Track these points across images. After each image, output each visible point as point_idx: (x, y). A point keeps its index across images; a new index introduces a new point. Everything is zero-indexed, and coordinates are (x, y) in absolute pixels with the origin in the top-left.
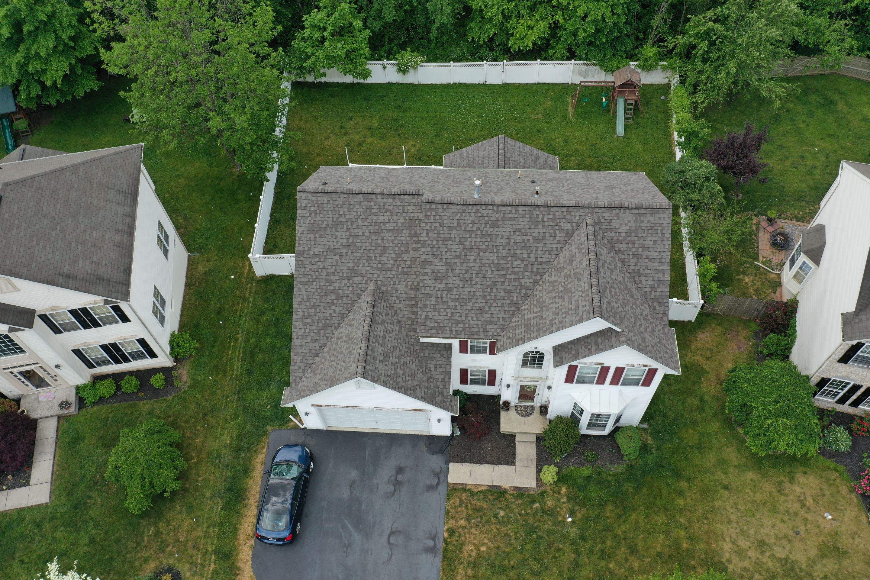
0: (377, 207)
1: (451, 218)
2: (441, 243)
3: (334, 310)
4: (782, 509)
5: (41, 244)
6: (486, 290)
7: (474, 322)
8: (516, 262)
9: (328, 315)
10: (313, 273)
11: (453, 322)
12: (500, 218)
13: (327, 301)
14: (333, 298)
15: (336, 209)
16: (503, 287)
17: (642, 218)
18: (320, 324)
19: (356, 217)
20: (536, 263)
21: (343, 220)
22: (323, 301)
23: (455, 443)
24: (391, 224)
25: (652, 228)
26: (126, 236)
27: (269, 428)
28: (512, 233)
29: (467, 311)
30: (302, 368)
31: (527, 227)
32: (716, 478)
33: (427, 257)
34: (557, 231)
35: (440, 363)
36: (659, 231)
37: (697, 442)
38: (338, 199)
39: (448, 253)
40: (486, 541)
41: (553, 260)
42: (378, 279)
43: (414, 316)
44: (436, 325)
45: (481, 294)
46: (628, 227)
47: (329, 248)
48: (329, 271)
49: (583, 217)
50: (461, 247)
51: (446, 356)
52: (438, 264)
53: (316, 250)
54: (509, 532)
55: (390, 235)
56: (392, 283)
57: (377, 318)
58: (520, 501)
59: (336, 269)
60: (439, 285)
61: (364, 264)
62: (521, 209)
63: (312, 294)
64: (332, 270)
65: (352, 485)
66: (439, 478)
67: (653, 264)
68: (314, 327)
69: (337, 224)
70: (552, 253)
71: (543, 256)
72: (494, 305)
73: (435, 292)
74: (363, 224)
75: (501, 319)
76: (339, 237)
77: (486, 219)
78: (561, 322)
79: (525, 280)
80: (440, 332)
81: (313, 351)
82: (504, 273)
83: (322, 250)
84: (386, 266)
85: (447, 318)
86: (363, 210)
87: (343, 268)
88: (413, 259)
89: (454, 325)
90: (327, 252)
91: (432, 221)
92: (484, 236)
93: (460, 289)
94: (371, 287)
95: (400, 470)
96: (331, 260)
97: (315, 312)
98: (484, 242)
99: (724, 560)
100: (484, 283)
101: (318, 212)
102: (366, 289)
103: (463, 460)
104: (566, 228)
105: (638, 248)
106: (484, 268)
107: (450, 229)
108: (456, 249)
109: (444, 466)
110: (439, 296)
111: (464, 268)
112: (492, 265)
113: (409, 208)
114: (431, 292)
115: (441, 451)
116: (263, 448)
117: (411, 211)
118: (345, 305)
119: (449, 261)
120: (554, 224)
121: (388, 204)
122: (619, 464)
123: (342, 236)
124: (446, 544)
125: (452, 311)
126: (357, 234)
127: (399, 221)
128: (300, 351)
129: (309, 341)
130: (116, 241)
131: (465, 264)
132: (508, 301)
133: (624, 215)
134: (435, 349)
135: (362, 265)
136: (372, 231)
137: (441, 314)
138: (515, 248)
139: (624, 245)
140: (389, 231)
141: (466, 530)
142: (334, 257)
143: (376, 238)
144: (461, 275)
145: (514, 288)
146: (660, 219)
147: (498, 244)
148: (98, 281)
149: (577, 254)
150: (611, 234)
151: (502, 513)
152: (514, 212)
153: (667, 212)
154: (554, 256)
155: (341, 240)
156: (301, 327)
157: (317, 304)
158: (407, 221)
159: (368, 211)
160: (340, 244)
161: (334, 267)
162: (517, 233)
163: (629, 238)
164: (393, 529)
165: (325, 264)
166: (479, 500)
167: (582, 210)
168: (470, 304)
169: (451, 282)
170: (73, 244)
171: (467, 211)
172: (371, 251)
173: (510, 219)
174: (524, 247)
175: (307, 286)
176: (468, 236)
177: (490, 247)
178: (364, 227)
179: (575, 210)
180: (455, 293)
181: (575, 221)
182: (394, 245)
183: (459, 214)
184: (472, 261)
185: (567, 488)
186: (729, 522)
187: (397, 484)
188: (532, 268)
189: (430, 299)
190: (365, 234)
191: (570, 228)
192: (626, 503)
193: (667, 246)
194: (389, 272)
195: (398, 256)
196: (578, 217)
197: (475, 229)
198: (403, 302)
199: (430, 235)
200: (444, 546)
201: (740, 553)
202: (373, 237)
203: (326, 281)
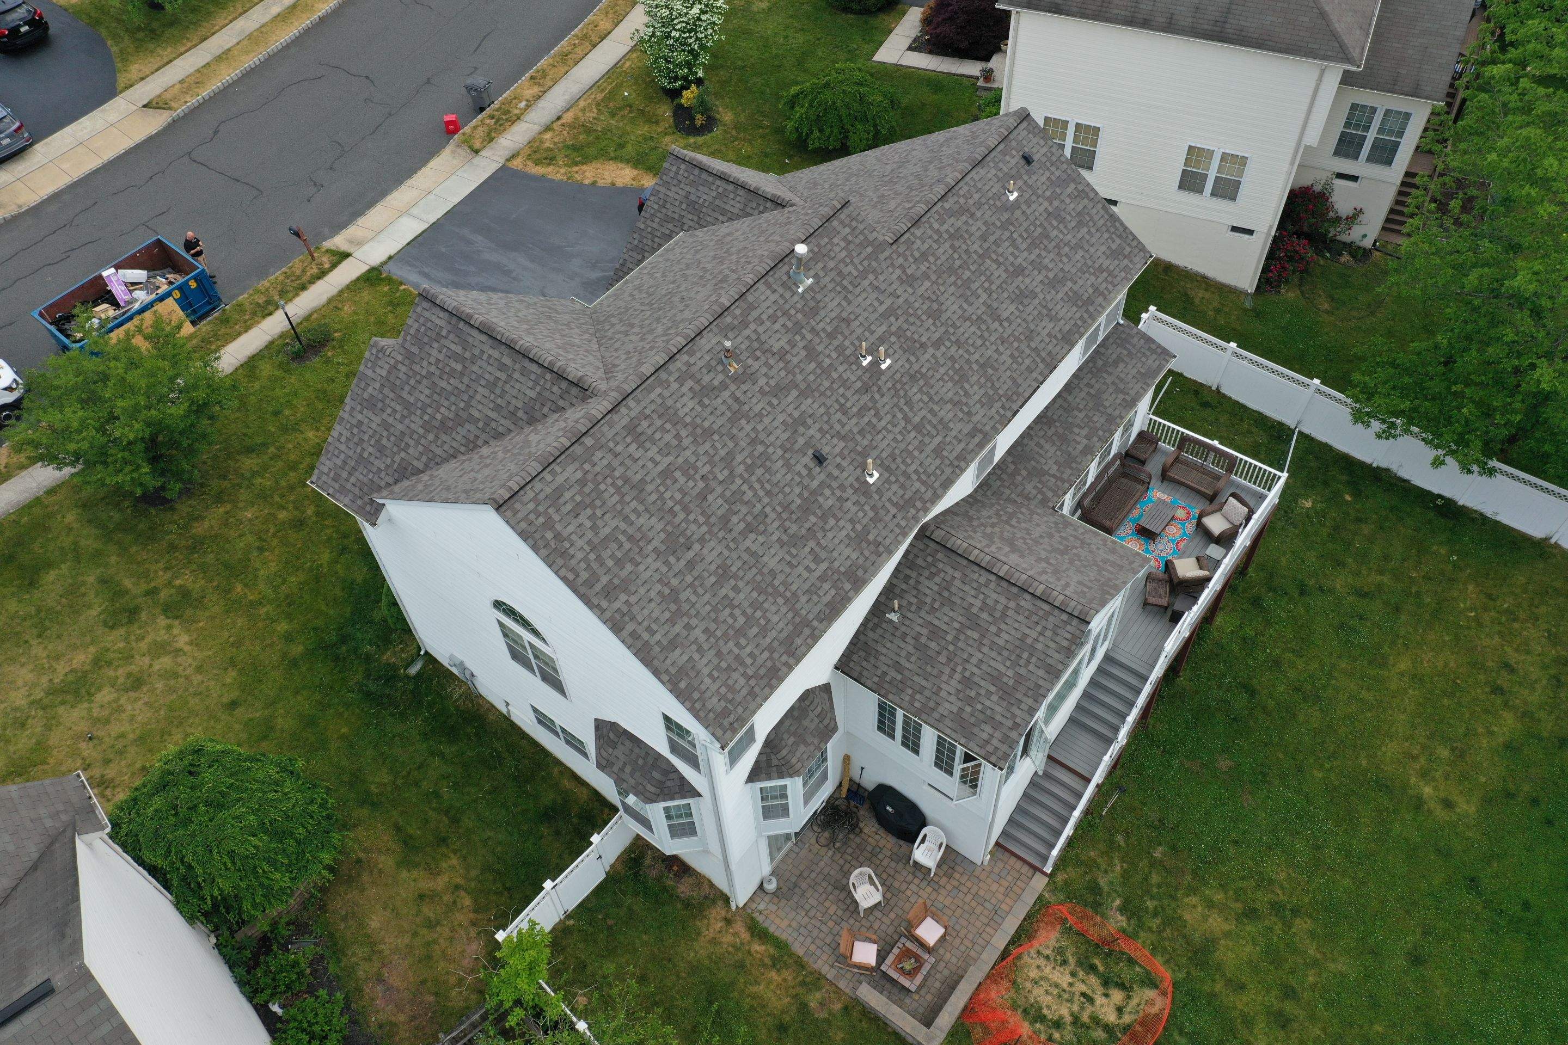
57: (754, 205)
99: (177, 622)
201: (159, 649)
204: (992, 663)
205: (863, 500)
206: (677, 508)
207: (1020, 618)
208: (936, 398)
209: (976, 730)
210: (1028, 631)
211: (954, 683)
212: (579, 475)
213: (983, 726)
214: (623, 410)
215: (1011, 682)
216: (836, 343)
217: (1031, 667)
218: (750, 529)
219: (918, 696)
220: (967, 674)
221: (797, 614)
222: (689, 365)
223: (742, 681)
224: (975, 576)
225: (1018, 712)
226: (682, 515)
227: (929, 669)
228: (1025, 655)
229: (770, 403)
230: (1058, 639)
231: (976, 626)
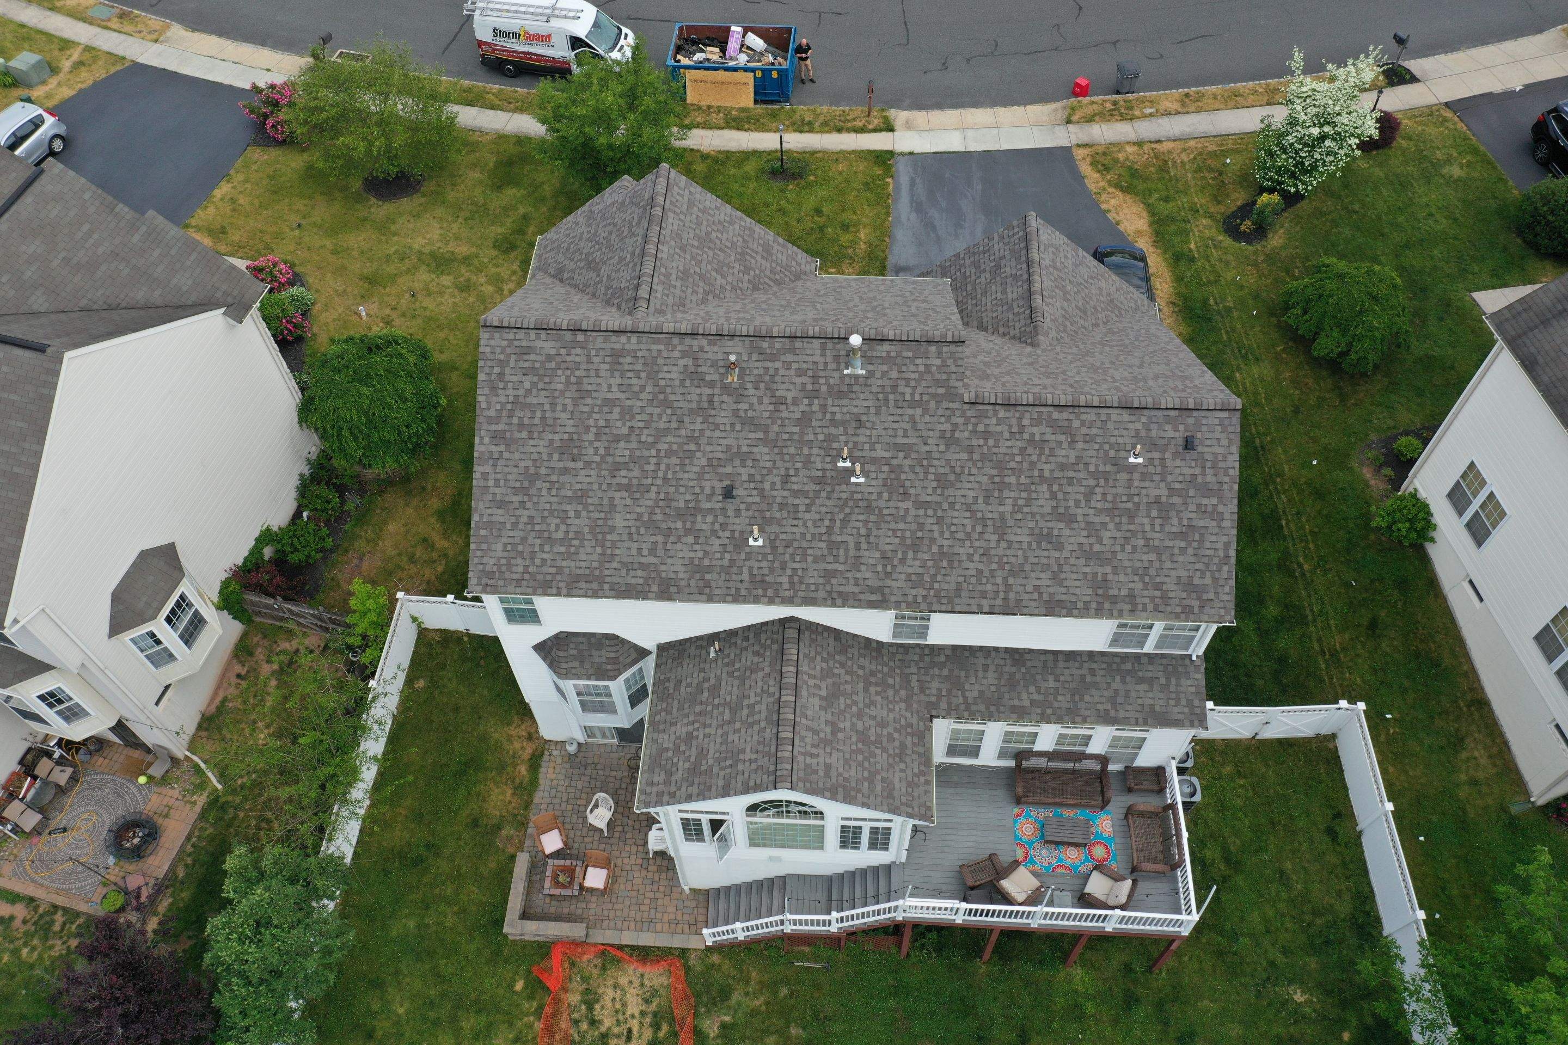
4: (419, 321)
204: (712, 744)
205: (731, 548)
206: (593, 430)
207: (756, 738)
208: (872, 539)
209: (657, 770)
210: (748, 750)
211: (685, 729)
212: (553, 352)
213: (663, 773)
214: (624, 338)
215: (703, 768)
216: (833, 430)
217: (722, 773)
218: (627, 488)
219: (663, 714)
220: (695, 733)
221: (600, 568)
222: (701, 349)
223: (521, 569)
224: (772, 683)
225: (684, 789)
226: (591, 437)
227: (686, 706)
228: (729, 762)
229: (733, 425)
230: (753, 776)
231: (734, 712)
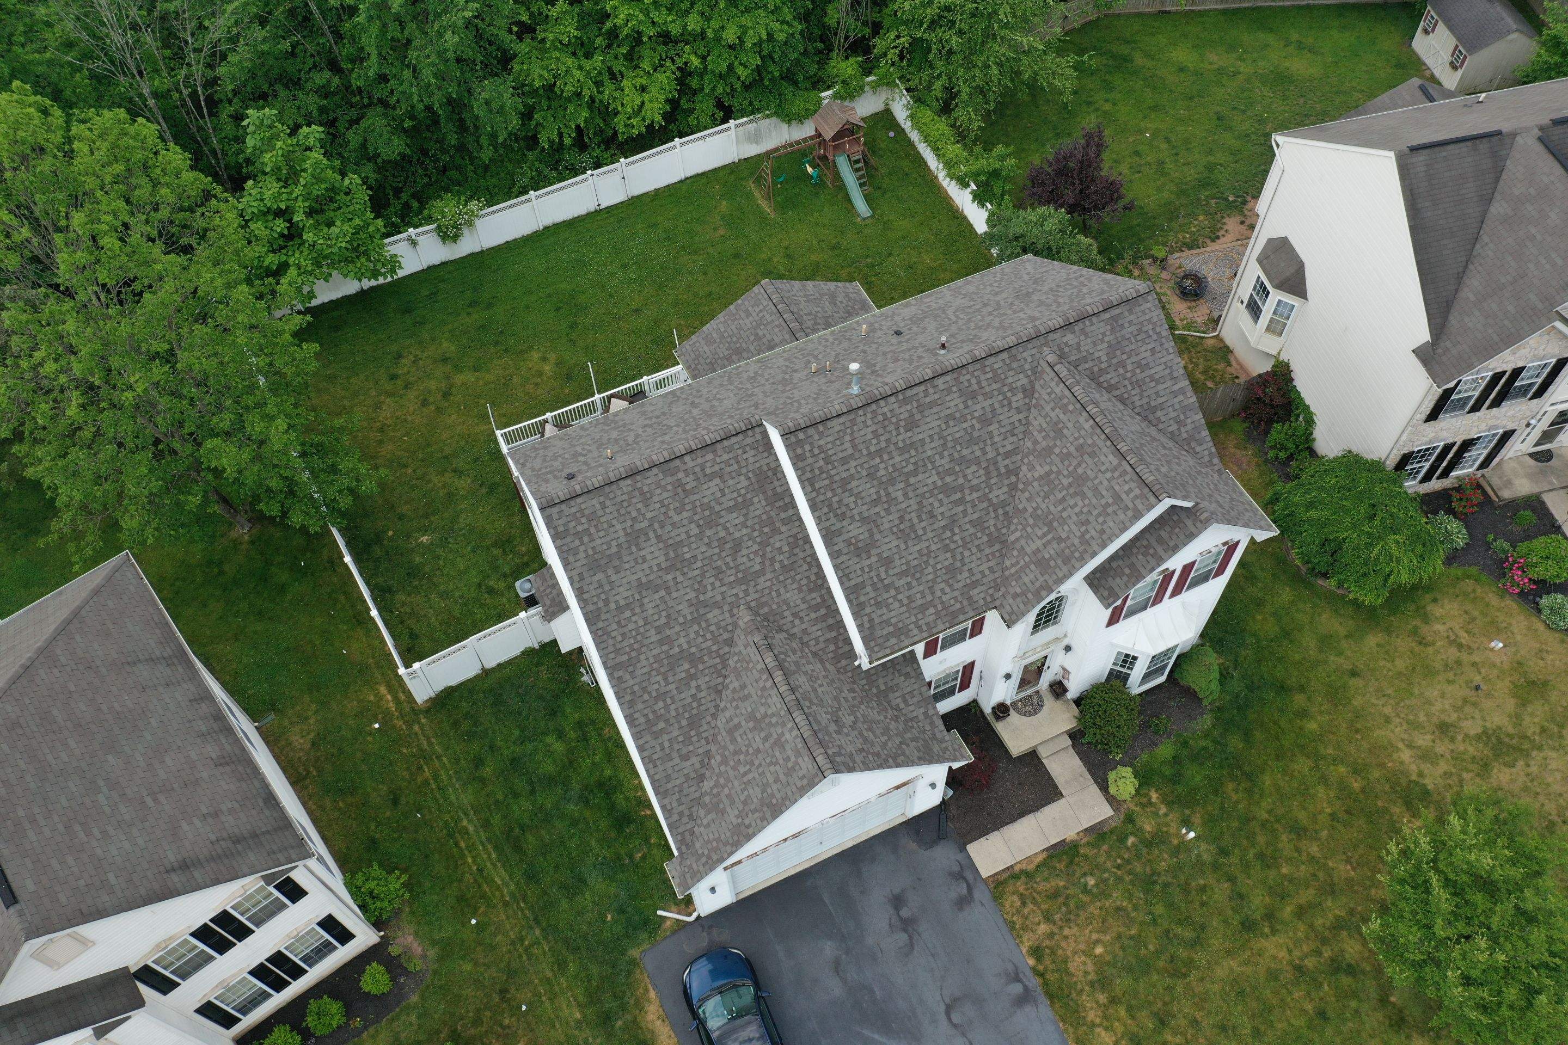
0: (692, 477)
1: (838, 442)
2: (840, 490)
3: (698, 687)
4: (1438, 665)
5: (96, 832)
6: (944, 536)
7: (948, 597)
8: (969, 471)
9: (690, 700)
10: (632, 641)
11: (915, 612)
12: (915, 411)
13: (677, 677)
14: (686, 666)
15: (623, 511)
16: (967, 519)
17: (1120, 322)
18: (684, 723)
19: (663, 510)
20: (999, 458)
21: (643, 525)
22: (671, 679)
23: (954, 811)
24: (728, 497)
25: (1140, 331)
26: (222, 737)
27: (634, 953)
28: (944, 427)
29: (930, 584)
30: (687, 812)
31: (961, 406)
32: (1333, 666)
33: (828, 524)
34: (1009, 394)
35: (909, 689)
36: (1151, 333)
37: (1277, 629)
38: (619, 492)
39: (860, 502)
40: (1095, 936)
41: (1021, 443)
42: (749, 599)
43: (834, 634)
44: (891, 629)
45: (939, 546)
46: (1106, 345)
47: (640, 585)
48: (657, 624)
49: (1037, 356)
50: (875, 482)
51: (913, 674)
52: (851, 527)
53: (617, 598)
54: (1119, 903)
55: (735, 515)
56: (774, 594)
57: (787, 664)
58: (1105, 847)
59: (668, 616)
60: (868, 562)
61: (712, 584)
62: (939, 382)
63: (647, 677)
64: (663, 620)
65: (837, 966)
66: (964, 878)
67: (1165, 386)
68: (676, 733)
69: (635, 538)
70: (1016, 431)
71: (1006, 442)
72: (967, 553)
73: (866, 576)
74: (680, 517)
75: (987, 572)
76: (649, 557)
77: (894, 420)
78: (1102, 532)
79: (996, 493)
80: (903, 637)
81: (693, 775)
82: (958, 496)
83: (629, 593)
84: (752, 570)
85: (904, 609)
86: (670, 494)
87: (680, 607)
88: (791, 540)
89: (920, 616)
90: (640, 593)
91: (810, 461)
92: (902, 450)
93: (904, 553)
94: (745, 618)
95: (897, 901)
96: (652, 605)
97: (666, 707)
98: (907, 460)
99: (1414, 777)
100: (935, 526)
101: (593, 530)
102: (735, 625)
103: (982, 832)
104: (1019, 384)
105: (1133, 371)
106: (925, 503)
107: (844, 461)
108: (869, 490)
109: (960, 857)
110: (875, 580)
111: (894, 516)
112: (936, 492)
113: (745, 456)
114: (860, 579)
115: (941, 836)
116: (647, 990)
117: (751, 460)
118: (712, 670)
119: (865, 515)
120: (998, 385)
121: (709, 464)
122: (1202, 714)
123: (653, 553)
124: (1041, 975)
125: (907, 594)
126: (678, 539)
127: (739, 486)
128: (669, 786)
129: (677, 760)
130: (214, 756)
131: (893, 509)
132: (985, 539)
133: (1093, 328)
134: (891, 670)
135: (709, 588)
136: (701, 522)
137: (891, 607)
138: (958, 448)
139: (1113, 374)
140: (730, 510)
141: (1056, 937)
142: (657, 596)
143: (713, 531)
144: (895, 530)
145: (984, 513)
146: (1143, 312)
147: (929, 453)
148: (239, 847)
149: (1062, 416)
150: (1087, 366)
151: (1091, 881)
152: (931, 391)
153: (1150, 298)
154: (1021, 436)
155: (655, 562)
156: (653, 743)
157: (663, 690)
158: (753, 480)
159: (680, 490)
160: (655, 569)
161: (664, 614)
162: (951, 423)
163: (1114, 361)
164: (948, 1001)
165: (645, 615)
166: (1046, 880)
167: (1030, 346)
168: (930, 569)
169: (884, 548)
170: (149, 801)
171: (860, 420)
172: (715, 558)
173: (931, 405)
174: (972, 441)
175: (631, 669)
176: (878, 460)
177: (920, 464)
178: (685, 522)
179: (1021, 349)
180: (897, 562)
181: (1027, 366)
182: (749, 530)
183: (849, 431)
184: (901, 499)
185: (1156, 791)
186: (1388, 720)
187: (907, 925)
188: (997, 469)
189: (864, 591)
190: (692, 533)
191: (1025, 381)
192: (1247, 769)
193: (1171, 350)
194: (762, 579)
195: (764, 544)
196: (1029, 360)
197: (883, 445)
198: (806, 619)
199: (817, 486)
200: (1040, 981)
201: (1426, 756)
202: (708, 533)
203: (661, 642)
